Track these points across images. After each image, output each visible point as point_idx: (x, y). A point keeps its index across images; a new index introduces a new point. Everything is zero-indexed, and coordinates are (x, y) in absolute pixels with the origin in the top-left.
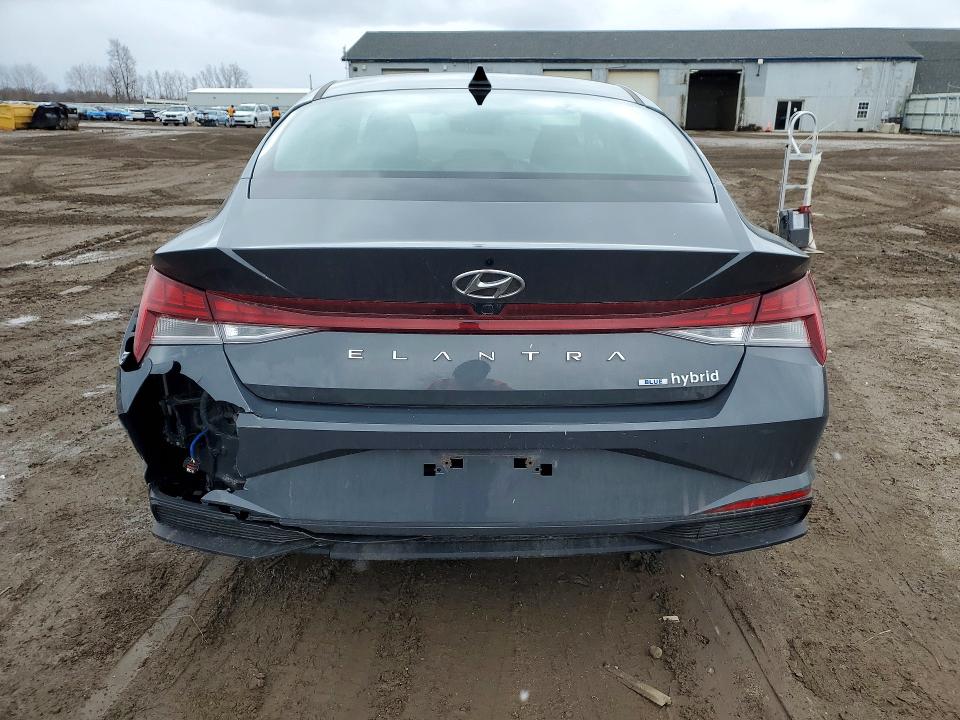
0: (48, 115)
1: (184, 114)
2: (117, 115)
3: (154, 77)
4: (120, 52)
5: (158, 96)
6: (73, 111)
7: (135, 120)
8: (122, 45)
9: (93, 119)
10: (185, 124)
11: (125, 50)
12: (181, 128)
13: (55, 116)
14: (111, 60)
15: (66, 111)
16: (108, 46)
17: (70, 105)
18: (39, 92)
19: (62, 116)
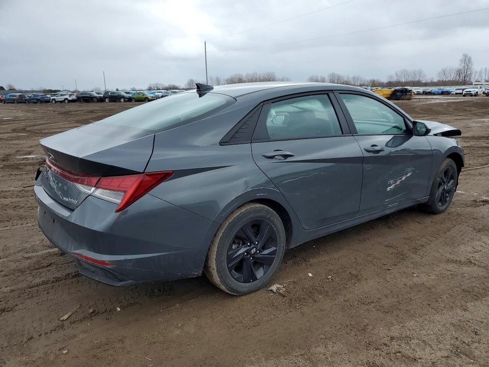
0: (398, 94)
1: (476, 90)
2: (447, 92)
3: (484, 71)
4: (467, 60)
5: (483, 81)
6: (410, 91)
7: (456, 94)
8: (469, 56)
9: (434, 94)
10: (475, 95)
11: (470, 59)
12: (473, 97)
13: (401, 94)
14: (460, 64)
15: (406, 91)
16: (461, 57)
17: (409, 88)
18: (424, 82)
19: (404, 94)
